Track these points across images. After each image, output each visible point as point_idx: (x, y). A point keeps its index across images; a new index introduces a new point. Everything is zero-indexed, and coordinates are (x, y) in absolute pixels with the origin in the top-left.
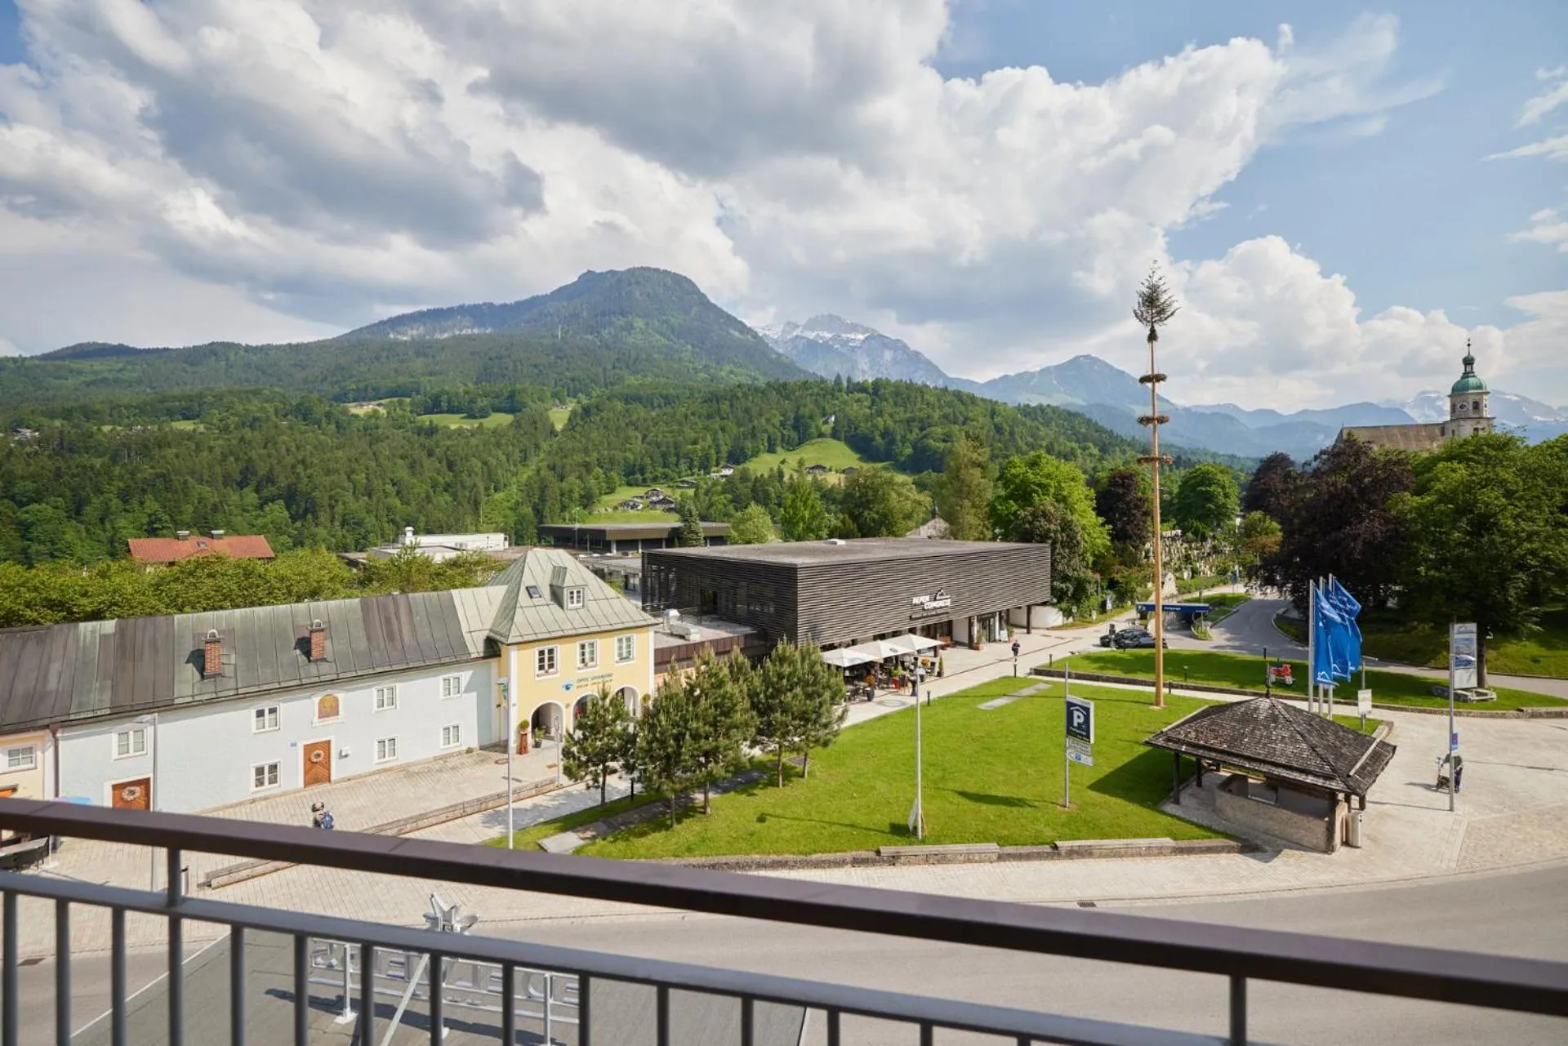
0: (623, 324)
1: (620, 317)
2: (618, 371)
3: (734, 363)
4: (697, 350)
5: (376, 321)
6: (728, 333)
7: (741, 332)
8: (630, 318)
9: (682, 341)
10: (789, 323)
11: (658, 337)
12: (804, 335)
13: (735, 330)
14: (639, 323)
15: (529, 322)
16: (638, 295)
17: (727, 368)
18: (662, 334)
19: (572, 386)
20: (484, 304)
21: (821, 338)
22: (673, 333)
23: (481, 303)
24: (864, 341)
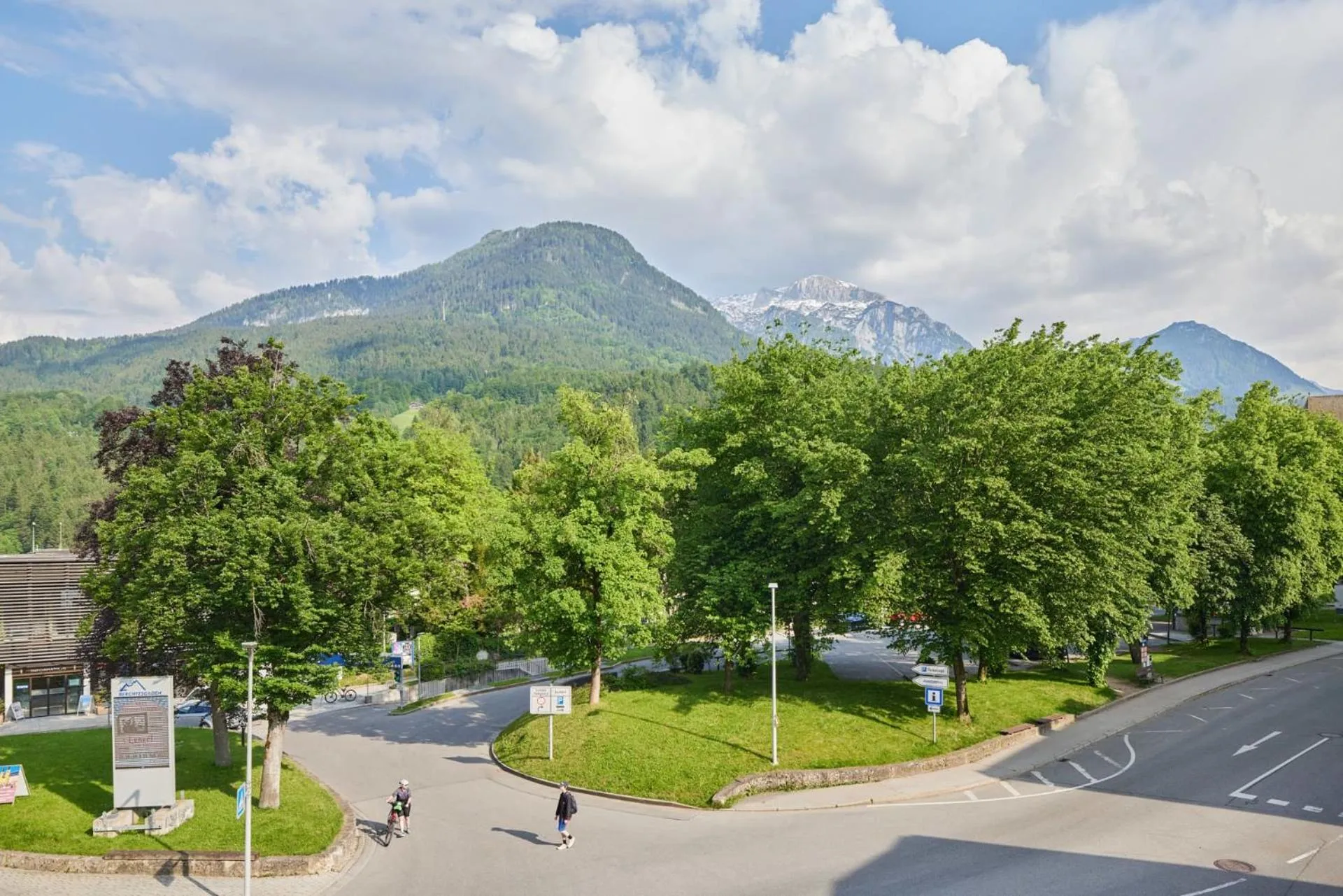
0: (528, 296)
1: (524, 288)
2: (508, 359)
3: (674, 344)
4: (625, 329)
5: (229, 305)
6: (669, 304)
7: (688, 304)
8: (537, 289)
9: (605, 317)
10: (764, 290)
11: (573, 313)
12: (783, 305)
13: (680, 299)
14: (549, 295)
15: (413, 299)
16: (549, 258)
17: (662, 351)
18: (579, 310)
19: (443, 378)
20: (361, 278)
21: (808, 308)
22: (594, 306)
23: (357, 277)
24: (866, 311)
